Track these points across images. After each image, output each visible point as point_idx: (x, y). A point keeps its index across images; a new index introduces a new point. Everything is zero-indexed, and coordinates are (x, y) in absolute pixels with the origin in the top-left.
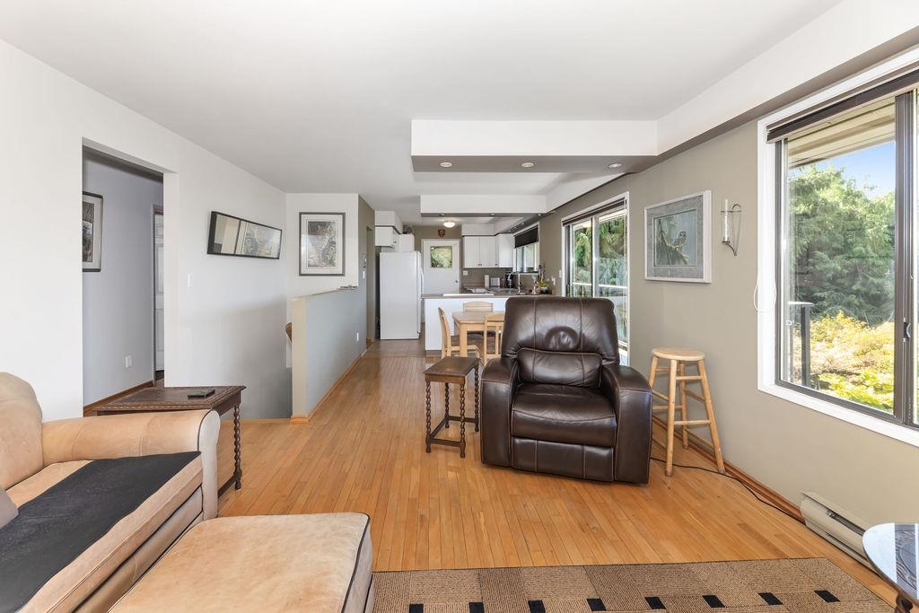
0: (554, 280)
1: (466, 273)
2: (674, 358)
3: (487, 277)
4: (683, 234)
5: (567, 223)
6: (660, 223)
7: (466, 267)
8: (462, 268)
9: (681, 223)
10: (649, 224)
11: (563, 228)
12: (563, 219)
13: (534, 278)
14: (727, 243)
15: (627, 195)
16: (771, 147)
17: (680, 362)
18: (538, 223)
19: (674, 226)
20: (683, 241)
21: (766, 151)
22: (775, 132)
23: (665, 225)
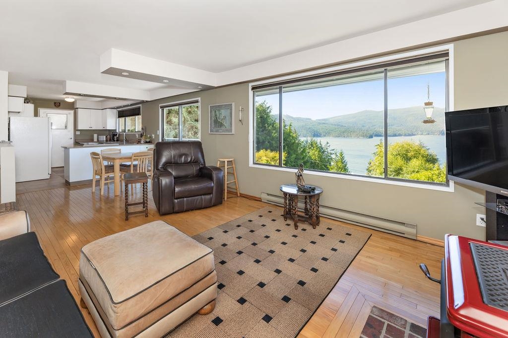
0: (153, 136)
1: (78, 133)
2: (226, 160)
3: (95, 136)
4: (225, 117)
5: (163, 107)
6: (215, 112)
7: (79, 128)
8: (76, 129)
9: (224, 112)
10: (211, 112)
11: (160, 110)
12: (160, 105)
13: (137, 135)
14: (240, 121)
15: (199, 99)
16: (252, 92)
17: (228, 161)
18: (141, 105)
19: (221, 114)
20: (225, 119)
21: (251, 93)
22: (253, 88)
23: (217, 113)
